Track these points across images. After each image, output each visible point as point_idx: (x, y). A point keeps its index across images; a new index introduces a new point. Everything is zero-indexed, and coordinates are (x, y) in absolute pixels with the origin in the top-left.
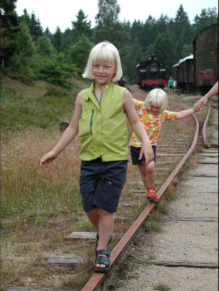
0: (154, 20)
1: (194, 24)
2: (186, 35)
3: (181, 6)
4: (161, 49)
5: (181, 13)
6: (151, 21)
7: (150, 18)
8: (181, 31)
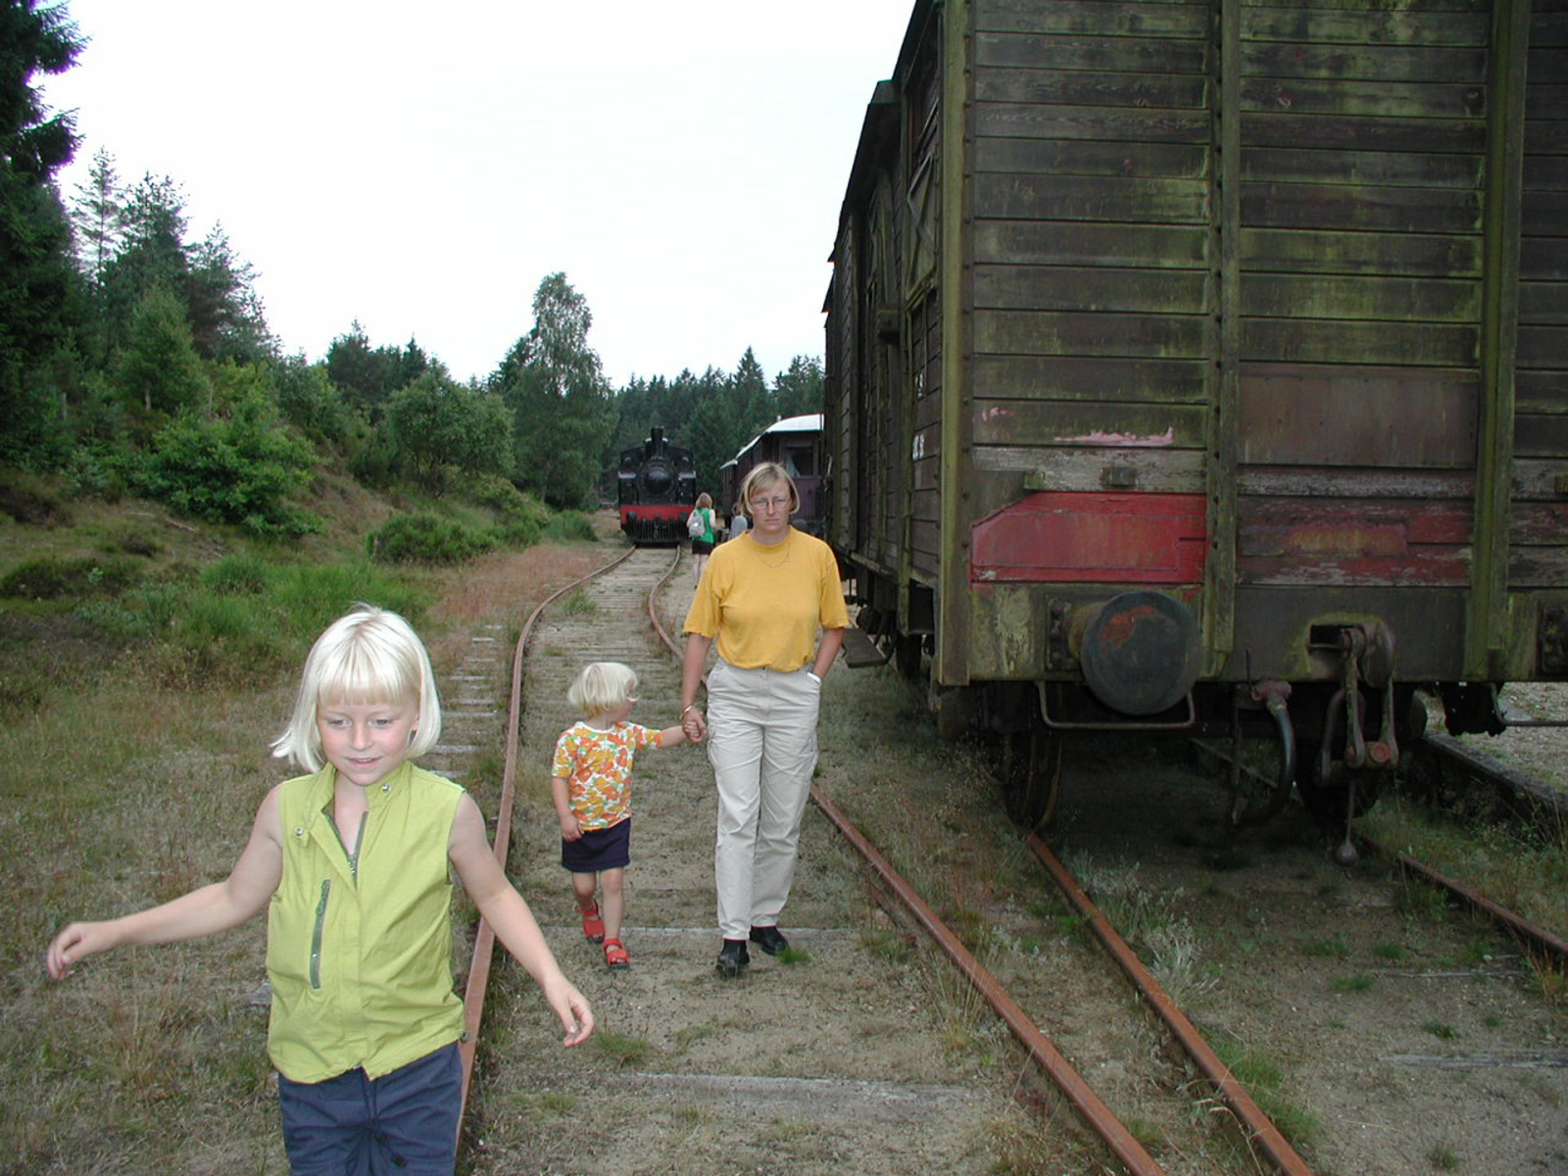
0: (693, 379)
1: (774, 391)
2: (758, 409)
3: (749, 350)
4: (704, 434)
5: (748, 362)
6: (687, 379)
7: (686, 373)
8: (747, 401)
